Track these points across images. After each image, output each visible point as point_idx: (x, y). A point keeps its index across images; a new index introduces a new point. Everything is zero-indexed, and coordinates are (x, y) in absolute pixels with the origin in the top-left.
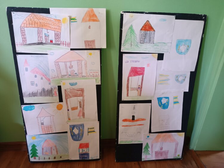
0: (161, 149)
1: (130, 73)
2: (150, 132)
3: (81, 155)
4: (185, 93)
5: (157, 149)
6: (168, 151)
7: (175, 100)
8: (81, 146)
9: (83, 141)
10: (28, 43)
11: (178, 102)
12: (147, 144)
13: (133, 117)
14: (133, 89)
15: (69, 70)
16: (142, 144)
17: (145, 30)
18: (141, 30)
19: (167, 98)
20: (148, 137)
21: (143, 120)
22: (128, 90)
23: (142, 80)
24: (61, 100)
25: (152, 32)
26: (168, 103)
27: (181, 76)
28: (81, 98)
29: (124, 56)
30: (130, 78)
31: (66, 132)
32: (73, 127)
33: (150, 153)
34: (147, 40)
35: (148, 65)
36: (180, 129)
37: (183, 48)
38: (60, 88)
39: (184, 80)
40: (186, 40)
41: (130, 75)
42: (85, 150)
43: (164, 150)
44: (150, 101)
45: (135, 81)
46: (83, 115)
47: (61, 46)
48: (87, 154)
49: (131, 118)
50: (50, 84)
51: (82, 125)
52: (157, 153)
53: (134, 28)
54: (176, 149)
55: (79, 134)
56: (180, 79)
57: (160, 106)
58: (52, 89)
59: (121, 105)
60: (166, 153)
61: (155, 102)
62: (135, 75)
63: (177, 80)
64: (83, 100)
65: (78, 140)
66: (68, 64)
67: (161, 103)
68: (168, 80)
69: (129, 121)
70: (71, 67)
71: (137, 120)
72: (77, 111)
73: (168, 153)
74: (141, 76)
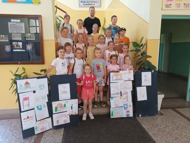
0: (43, 127)
1: (23, 100)
2: (36, 121)
3: (127, 115)
4: (47, 102)
5: (41, 127)
6: (46, 127)
7: (44, 106)
8: (127, 112)
9: (128, 110)
10: (114, 80)
11: (45, 106)
12: (36, 126)
13: (28, 117)
14: (25, 106)
15: (124, 87)
16: (34, 127)
17: (26, 84)
18: (25, 84)
19: (41, 106)
20: (36, 123)
21: (32, 117)
22: (23, 107)
23: (29, 101)
24: (121, 96)
25: (29, 84)
26: (41, 107)
27: (44, 97)
28: (127, 95)
29: (19, 94)
30: (24, 102)
31: (122, 107)
32: (124, 105)
33: (38, 130)
34: (28, 87)
35: (30, 96)
36: (49, 116)
37: (42, 87)
38: (121, 92)
39: (45, 98)
40: (42, 85)
41: (23, 101)
42: (128, 113)
43: (44, 127)
44: (34, 109)
45: (26, 102)
46: (128, 101)
47: (122, 80)
48: (129, 115)
49: (27, 118)
50: (118, 91)
51: (127, 104)
52: (41, 129)
53: (22, 84)
54: (49, 125)
55: (126, 107)
56: (44, 98)
57: (38, 109)
58: (119, 92)
59: (21, 113)
60: (45, 128)
61: (36, 109)
62: (25, 100)
63: (43, 99)
64: (128, 96)
65: (126, 109)
66: (124, 85)
67: (39, 108)
68: (39, 99)
69: (27, 119)
70: (124, 86)
71: (30, 118)
72: (126, 99)
73: (46, 128)
74: (28, 100)
